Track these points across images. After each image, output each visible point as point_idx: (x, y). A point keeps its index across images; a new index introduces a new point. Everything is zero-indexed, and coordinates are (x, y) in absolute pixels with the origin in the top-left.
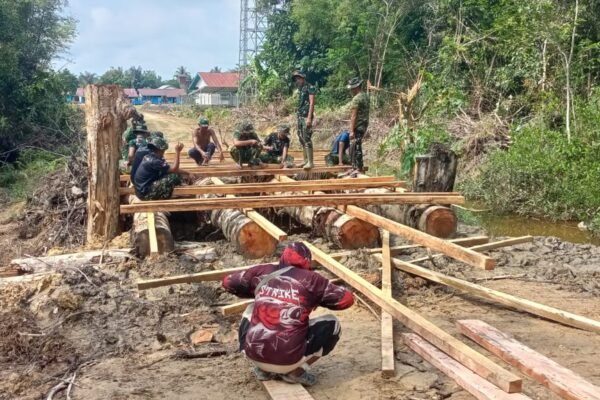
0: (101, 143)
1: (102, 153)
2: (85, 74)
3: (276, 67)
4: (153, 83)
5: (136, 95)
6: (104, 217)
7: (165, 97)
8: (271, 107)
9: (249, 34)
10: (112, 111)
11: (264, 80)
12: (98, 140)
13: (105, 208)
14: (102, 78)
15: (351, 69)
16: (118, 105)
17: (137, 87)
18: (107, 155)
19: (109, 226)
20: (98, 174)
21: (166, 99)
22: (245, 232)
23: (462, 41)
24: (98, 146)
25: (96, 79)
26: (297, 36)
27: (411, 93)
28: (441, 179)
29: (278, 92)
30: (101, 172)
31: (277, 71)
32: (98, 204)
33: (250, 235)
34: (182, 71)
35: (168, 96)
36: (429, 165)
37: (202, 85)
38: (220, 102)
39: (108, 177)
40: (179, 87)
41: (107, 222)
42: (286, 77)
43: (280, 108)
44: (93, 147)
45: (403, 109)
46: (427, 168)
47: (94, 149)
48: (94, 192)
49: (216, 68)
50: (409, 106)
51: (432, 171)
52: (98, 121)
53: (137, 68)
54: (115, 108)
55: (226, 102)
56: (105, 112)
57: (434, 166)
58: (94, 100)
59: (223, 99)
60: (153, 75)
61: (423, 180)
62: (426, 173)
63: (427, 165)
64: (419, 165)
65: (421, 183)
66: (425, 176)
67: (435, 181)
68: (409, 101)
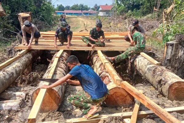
2: (67, 6)
3: (123, 3)
4: (87, 9)
5: (81, 12)
7: (90, 13)
8: (121, 16)
11: (119, 7)
14: (72, 7)
15: (148, 3)
17: (82, 10)
21: (90, 14)
22: (37, 94)
25: (70, 7)
27: (169, 10)
28: (181, 57)
29: (123, 11)
31: (123, 4)
34: (96, 5)
35: (91, 13)
36: (174, 48)
37: (100, 9)
38: (105, 15)
40: (95, 10)
42: (126, 6)
43: (124, 17)
45: (165, 16)
46: (172, 50)
49: (107, 4)
50: (168, 15)
51: (175, 51)
53: (82, 4)
55: (108, 15)
57: (177, 48)
59: (106, 14)
60: (87, 6)
61: (170, 57)
62: (171, 53)
63: (173, 48)
64: (167, 48)
65: (168, 59)
66: (171, 54)
67: (177, 58)
68: (168, 13)
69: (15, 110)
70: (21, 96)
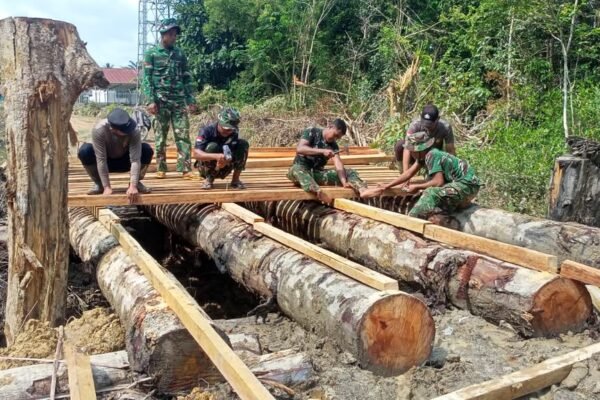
0: (35, 134)
1: (37, 153)
6: (42, 279)
9: (149, 27)
10: (57, 73)
12: (29, 127)
13: (44, 261)
15: (275, 63)
16: (68, 61)
18: (47, 158)
19: (51, 296)
20: (29, 196)
22: (374, 319)
23: (403, 32)
24: (30, 140)
26: (206, 27)
27: (403, 81)
28: (598, 195)
30: (35, 190)
32: (29, 253)
33: (384, 325)
36: (582, 173)
38: (116, 100)
39: (49, 201)
41: (48, 287)
44: (17, 142)
45: (395, 99)
46: (577, 178)
47: (20, 146)
48: (21, 230)
49: (108, 64)
50: (402, 96)
52: (30, 92)
54: (63, 67)
55: (124, 100)
56: (42, 73)
57: (588, 174)
58: (20, 49)
59: (119, 96)
61: (570, 198)
62: (575, 186)
63: (578, 173)
64: (564, 173)
65: (566, 203)
66: (574, 191)
67: (589, 199)
68: (402, 89)
69: (303, 382)
70: (246, 345)
